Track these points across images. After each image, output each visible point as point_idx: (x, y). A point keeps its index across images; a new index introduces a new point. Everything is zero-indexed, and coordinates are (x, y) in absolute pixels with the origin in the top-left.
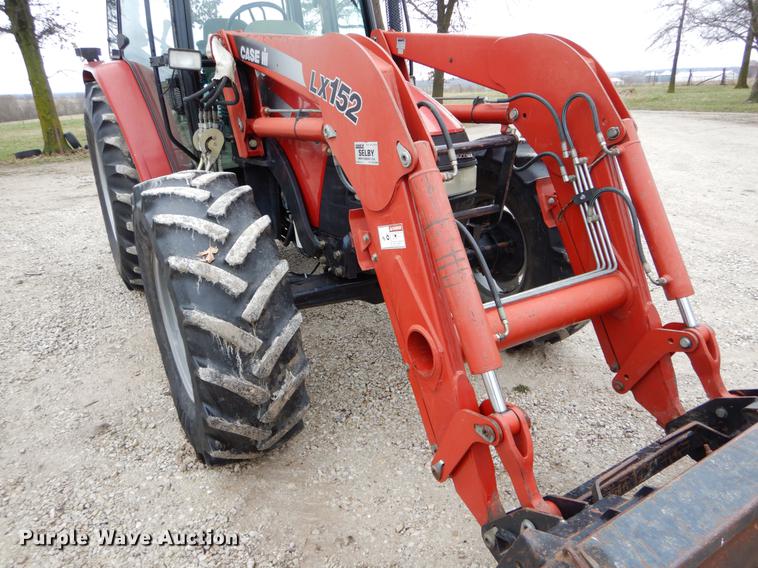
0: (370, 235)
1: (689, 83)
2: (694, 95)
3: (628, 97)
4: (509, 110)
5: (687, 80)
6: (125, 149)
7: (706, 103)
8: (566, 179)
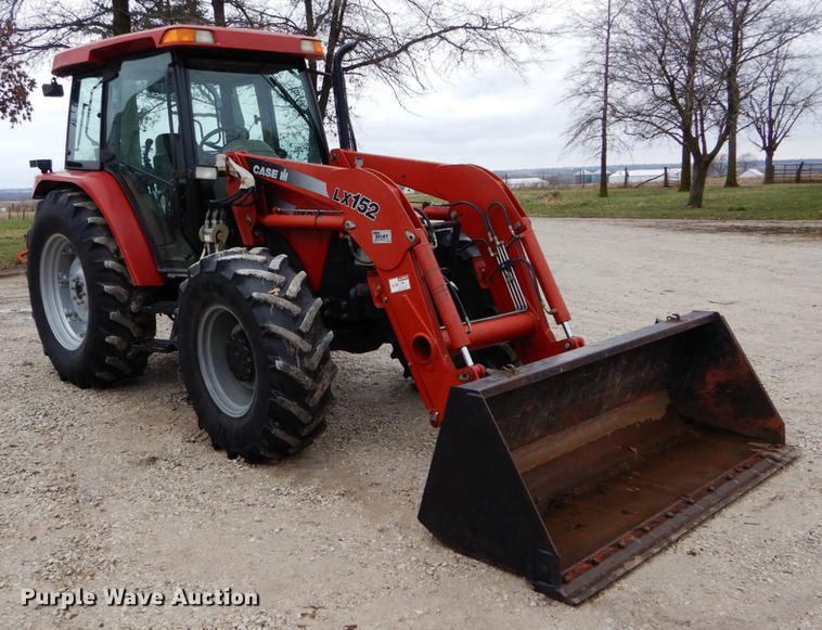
0: (382, 286)
1: (626, 185)
2: (630, 199)
3: (552, 202)
4: (450, 212)
5: (623, 180)
6: (112, 247)
7: (643, 208)
8: (492, 255)
